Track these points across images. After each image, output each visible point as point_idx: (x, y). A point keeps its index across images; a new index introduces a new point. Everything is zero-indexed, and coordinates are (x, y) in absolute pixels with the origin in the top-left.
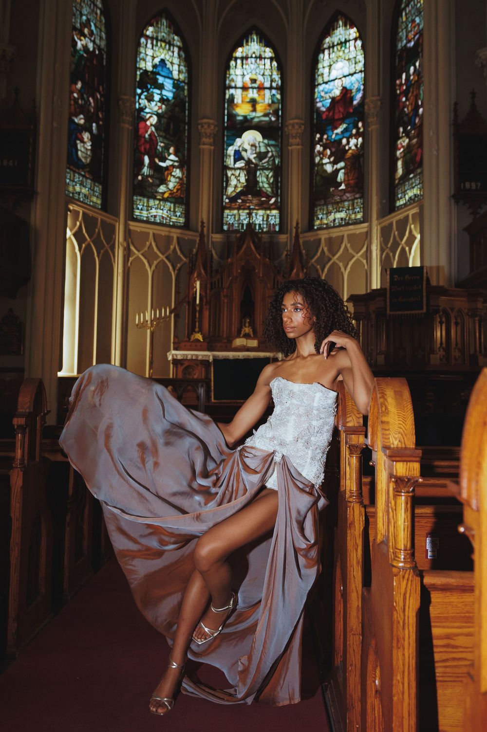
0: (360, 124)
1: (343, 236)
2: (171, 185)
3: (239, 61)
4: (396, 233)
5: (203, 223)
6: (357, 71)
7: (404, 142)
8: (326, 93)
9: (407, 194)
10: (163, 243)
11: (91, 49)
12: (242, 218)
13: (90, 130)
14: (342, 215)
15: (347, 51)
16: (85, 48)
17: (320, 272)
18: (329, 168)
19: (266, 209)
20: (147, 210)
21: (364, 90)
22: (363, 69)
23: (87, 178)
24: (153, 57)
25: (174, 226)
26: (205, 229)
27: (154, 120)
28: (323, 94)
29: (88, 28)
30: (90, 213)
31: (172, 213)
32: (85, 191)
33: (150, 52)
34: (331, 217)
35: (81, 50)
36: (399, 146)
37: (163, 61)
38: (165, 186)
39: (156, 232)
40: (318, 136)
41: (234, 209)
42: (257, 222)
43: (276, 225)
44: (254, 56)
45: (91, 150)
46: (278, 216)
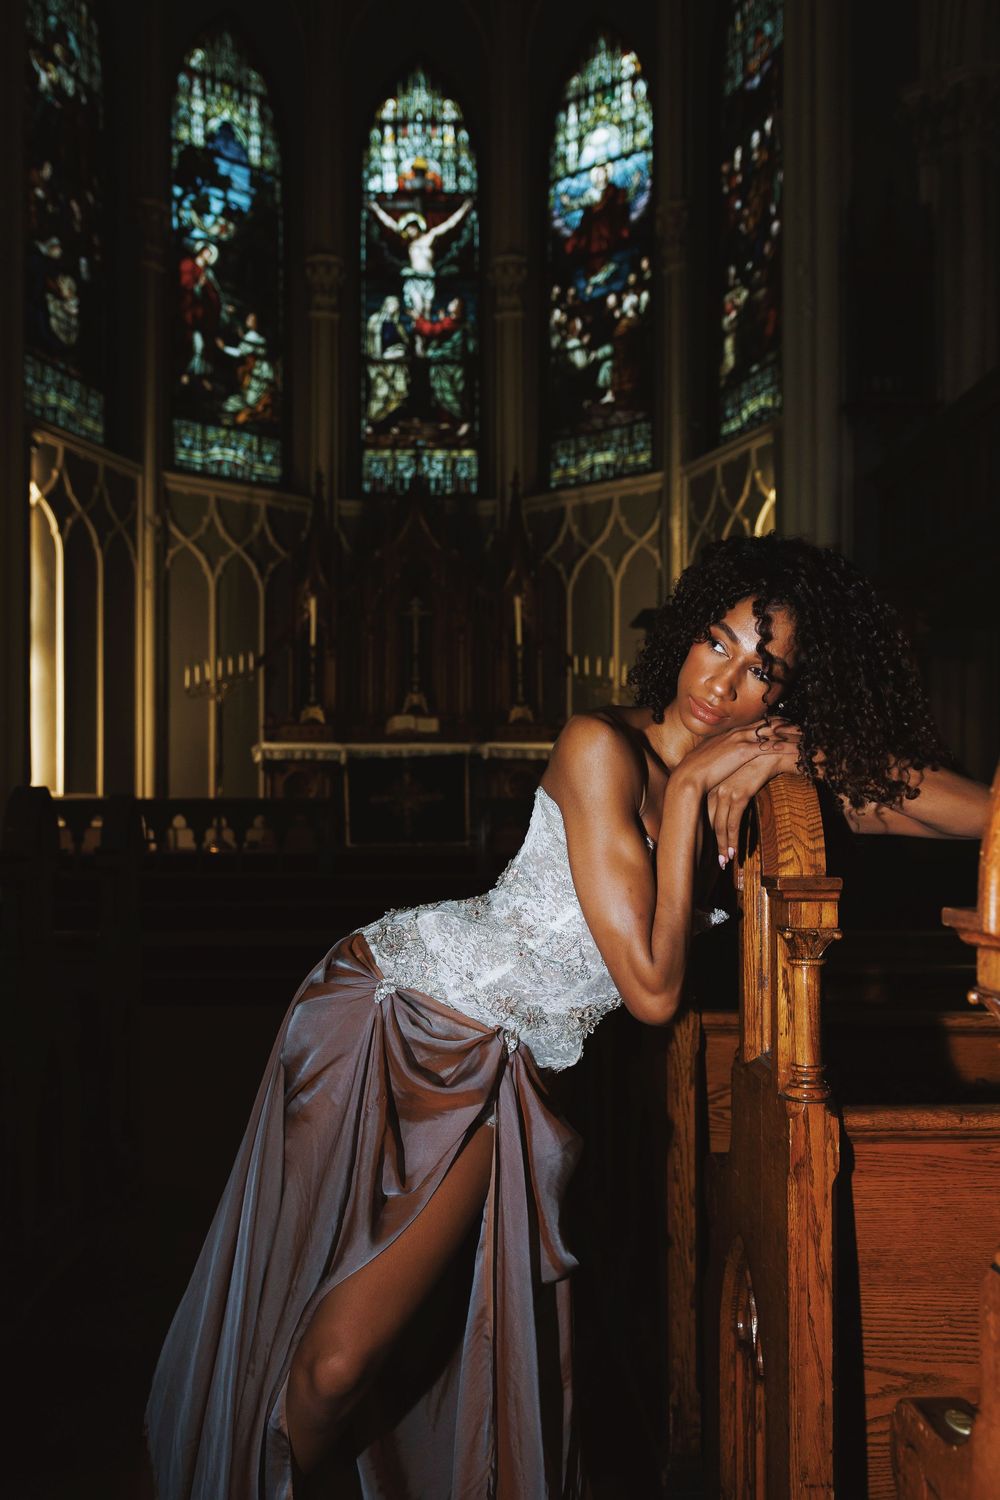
0: (645, 264)
1: (610, 502)
2: (251, 396)
3: (388, 131)
4: (723, 491)
5: (319, 475)
6: (639, 149)
7: (738, 296)
8: (572, 197)
9: (746, 408)
10: (239, 518)
11: (71, 92)
12: (401, 466)
13: (74, 274)
14: (608, 457)
15: (615, 104)
16: (57, 87)
17: (564, 576)
18: (579, 358)
19: (448, 447)
20: (203, 449)
21: (653, 188)
22: (650, 143)
23: (72, 378)
24: (206, 118)
25: (262, 483)
26: (325, 490)
27: (212, 255)
28: (565, 200)
29: (61, 43)
30: (81, 452)
31: (255, 457)
32: (67, 404)
33: (199, 106)
34: (586, 462)
35: (46, 91)
36: (728, 306)
37: (227, 127)
38: (238, 397)
39: (223, 495)
40: (556, 290)
41: (384, 448)
42: (433, 475)
43: (472, 480)
44: (420, 117)
45: (79, 316)
46: (474, 461)
